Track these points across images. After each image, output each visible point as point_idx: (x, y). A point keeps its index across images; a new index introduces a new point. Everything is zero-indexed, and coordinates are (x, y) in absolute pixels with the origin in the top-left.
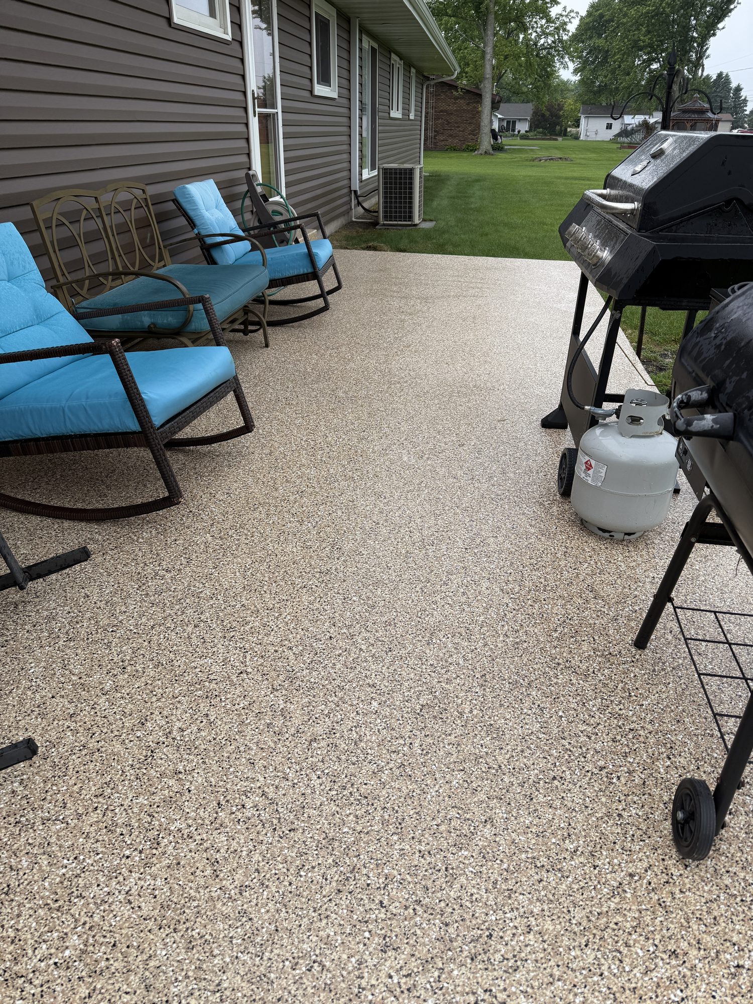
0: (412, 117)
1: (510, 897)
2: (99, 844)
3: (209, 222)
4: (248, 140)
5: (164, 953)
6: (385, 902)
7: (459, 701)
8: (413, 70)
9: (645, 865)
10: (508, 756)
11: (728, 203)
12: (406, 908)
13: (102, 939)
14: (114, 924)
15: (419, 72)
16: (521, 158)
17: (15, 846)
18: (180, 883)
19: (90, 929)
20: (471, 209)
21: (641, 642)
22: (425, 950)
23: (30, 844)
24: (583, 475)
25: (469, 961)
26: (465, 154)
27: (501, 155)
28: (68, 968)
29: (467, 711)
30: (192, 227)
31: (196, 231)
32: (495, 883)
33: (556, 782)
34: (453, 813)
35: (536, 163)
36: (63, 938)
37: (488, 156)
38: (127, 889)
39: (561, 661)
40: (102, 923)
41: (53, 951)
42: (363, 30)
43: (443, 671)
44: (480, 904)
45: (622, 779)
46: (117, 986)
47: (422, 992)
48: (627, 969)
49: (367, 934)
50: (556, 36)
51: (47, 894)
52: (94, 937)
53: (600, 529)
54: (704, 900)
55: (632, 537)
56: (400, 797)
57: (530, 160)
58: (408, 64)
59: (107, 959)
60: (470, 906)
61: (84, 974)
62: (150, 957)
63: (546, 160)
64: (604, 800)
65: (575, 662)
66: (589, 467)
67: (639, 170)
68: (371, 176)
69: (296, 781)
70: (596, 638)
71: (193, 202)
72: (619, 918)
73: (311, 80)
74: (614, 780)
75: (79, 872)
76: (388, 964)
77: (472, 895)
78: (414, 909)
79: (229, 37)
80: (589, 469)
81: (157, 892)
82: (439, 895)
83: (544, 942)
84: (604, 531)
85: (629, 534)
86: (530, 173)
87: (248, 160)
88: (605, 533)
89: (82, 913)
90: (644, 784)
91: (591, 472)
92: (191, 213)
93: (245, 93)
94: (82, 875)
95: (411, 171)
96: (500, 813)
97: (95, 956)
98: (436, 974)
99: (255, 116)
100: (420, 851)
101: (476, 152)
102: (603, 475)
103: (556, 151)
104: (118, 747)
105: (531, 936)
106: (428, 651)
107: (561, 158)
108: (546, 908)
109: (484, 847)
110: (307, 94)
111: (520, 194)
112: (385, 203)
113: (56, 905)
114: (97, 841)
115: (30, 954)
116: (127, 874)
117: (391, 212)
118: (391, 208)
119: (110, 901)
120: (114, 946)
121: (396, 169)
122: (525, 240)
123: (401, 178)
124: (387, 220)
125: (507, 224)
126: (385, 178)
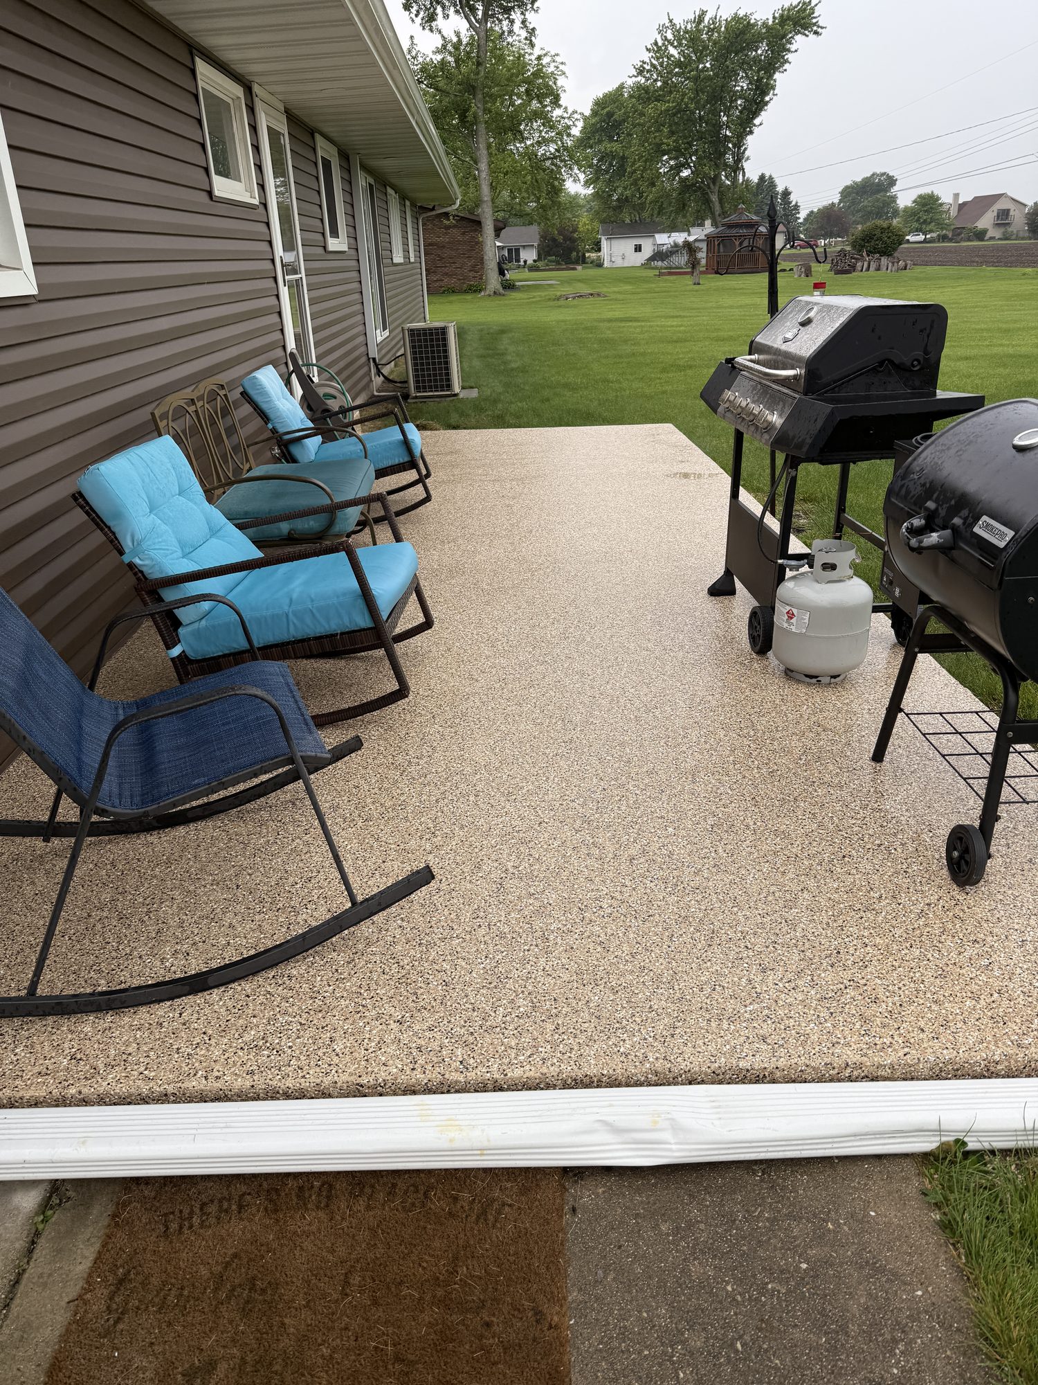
0: (412, 260)
1: (843, 930)
2: (499, 946)
3: (284, 414)
4: (280, 313)
5: (597, 998)
6: (749, 946)
7: (742, 818)
8: (408, 203)
9: (936, 897)
10: (800, 848)
11: (881, 363)
12: (767, 947)
13: (543, 998)
14: (546, 988)
15: (413, 205)
16: (540, 296)
17: (430, 958)
18: (582, 958)
19: (529, 994)
20: (512, 369)
21: (878, 756)
22: (794, 967)
23: (441, 955)
24: (785, 625)
25: (829, 968)
26: (469, 297)
27: (515, 295)
28: (529, 1017)
29: (751, 823)
30: (265, 422)
31: (270, 426)
32: (828, 924)
33: (846, 859)
34: (773, 889)
35: (562, 302)
36: (512, 1001)
37: (499, 298)
38: (542, 968)
39: (814, 780)
40: (536, 990)
41: (510, 1010)
42: (364, 168)
43: (717, 800)
44: (822, 937)
45: (898, 849)
46: (574, 1020)
47: (804, 988)
48: (945, 954)
49: (745, 965)
50: (559, 143)
51: (480, 980)
52: (536, 997)
53: (807, 676)
54: (987, 910)
55: (838, 679)
56: (725, 885)
57: (554, 300)
58: (403, 198)
59: (556, 1008)
60: (815, 939)
61: (543, 1018)
62: (588, 1001)
63: (574, 298)
64: (889, 864)
65: (827, 778)
66: (791, 616)
67: (791, 338)
68: (384, 337)
69: (634, 886)
70: (838, 759)
71: (264, 393)
72: (928, 929)
73: (323, 234)
74: (893, 851)
75: (495, 964)
76: (771, 978)
77: (813, 933)
78: (774, 947)
79: (256, 202)
80: (792, 618)
81: (567, 967)
82: (788, 936)
83: (880, 950)
84: (811, 677)
85: (835, 677)
86: (561, 317)
87: (282, 337)
88: (812, 678)
89: (517, 987)
90: (917, 850)
91: (794, 621)
92: (264, 406)
93: (273, 261)
94: (499, 966)
95: (443, 331)
96: (811, 883)
97: (545, 1007)
98: (809, 978)
99: (285, 285)
100: (760, 914)
101: (483, 294)
102: (807, 621)
103: (580, 285)
104: (469, 886)
105: (869, 948)
106: (696, 788)
107: (592, 295)
108: (872, 932)
109: (809, 905)
110: (321, 250)
111: (562, 345)
112: (416, 370)
113: (492, 985)
114: (496, 945)
115: (493, 1014)
116: (535, 960)
117: (424, 381)
118: (423, 376)
119: (533, 976)
120: (555, 1000)
121: (424, 330)
122: (596, 403)
123: (432, 340)
124: (420, 392)
125: (566, 386)
126: (412, 341)
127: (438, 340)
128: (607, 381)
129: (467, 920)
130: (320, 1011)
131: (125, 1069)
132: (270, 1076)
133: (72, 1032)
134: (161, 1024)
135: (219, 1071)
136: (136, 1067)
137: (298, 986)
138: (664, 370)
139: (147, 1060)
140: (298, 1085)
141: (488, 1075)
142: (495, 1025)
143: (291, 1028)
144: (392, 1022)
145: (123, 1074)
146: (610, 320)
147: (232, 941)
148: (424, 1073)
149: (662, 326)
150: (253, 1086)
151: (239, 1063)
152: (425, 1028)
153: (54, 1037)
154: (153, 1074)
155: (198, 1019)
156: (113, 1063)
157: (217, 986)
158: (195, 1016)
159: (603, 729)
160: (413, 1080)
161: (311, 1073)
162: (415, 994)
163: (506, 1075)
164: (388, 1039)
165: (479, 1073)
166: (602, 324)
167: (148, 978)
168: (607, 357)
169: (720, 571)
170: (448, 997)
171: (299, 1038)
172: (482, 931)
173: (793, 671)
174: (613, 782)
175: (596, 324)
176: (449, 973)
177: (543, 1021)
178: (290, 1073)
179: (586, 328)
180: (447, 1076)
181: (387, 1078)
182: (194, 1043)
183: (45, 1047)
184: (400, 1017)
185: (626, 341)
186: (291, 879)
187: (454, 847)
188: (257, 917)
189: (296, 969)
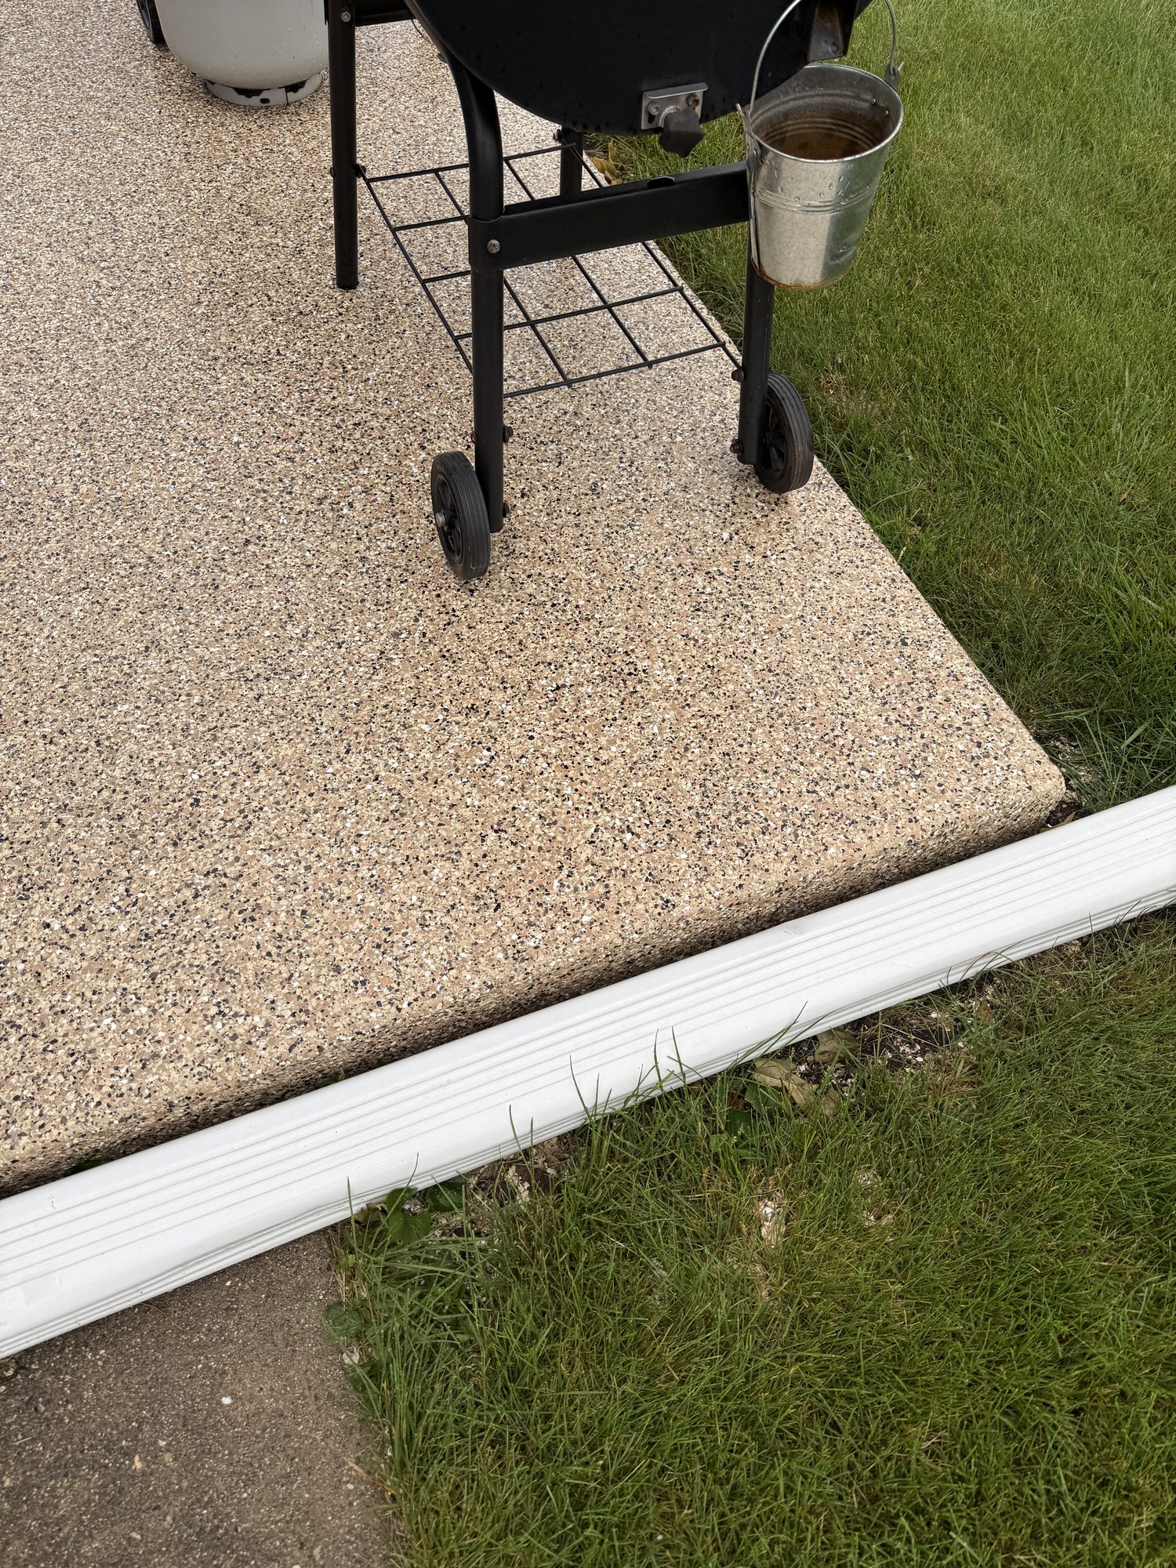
10: (160, 538)
21: (347, 278)
22: (93, 866)
25: (170, 849)
29: (67, 492)
44: (169, 767)
47: (106, 921)
48: (411, 756)
60: (152, 776)
64: (334, 546)
65: (244, 345)
74: (345, 511)
76: (36, 911)
77: (152, 760)
78: (59, 821)
82: (96, 783)
83: (284, 774)
88: (251, 95)
90: (391, 500)
96: (167, 627)
98: (122, 889)
100: (45, 737)
105: (262, 775)
108: (275, 728)
109: (155, 687)
173: (213, 82)
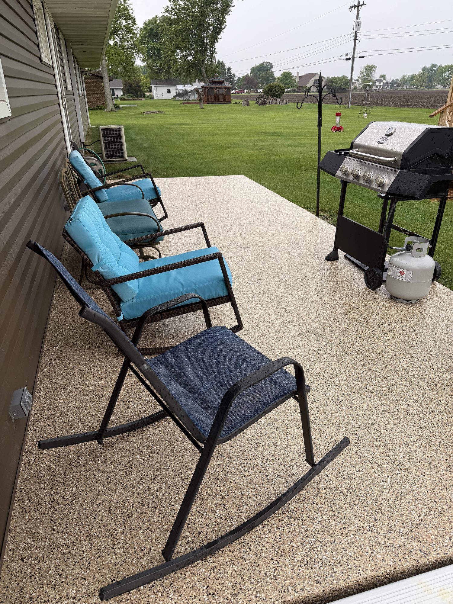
0: (83, 94)
2: (383, 474)
4: (62, 122)
11: (434, 155)
13: (429, 502)
14: (425, 495)
16: (133, 112)
18: (428, 474)
19: (420, 500)
23: (360, 483)
24: (398, 278)
26: (99, 112)
27: (121, 111)
28: (431, 515)
30: (83, 180)
31: (85, 182)
35: (145, 115)
36: (415, 506)
37: (113, 112)
38: (414, 483)
40: (421, 497)
41: (419, 512)
43: (418, 371)
51: (390, 496)
52: (425, 502)
53: (405, 300)
55: (418, 301)
57: (141, 114)
58: (78, 64)
59: (439, 506)
61: (438, 514)
62: (451, 499)
63: (150, 113)
66: (402, 273)
69: (419, 426)
75: (390, 485)
79: (51, 64)
80: (403, 275)
81: (425, 480)
84: (408, 301)
87: (64, 134)
89: (411, 497)
92: (82, 172)
93: (57, 95)
94: (393, 485)
95: (119, 130)
97: (434, 507)
99: (63, 108)
101: (105, 110)
102: (411, 276)
103: (149, 107)
107: (158, 112)
110: (66, 90)
111: (161, 136)
112: (106, 148)
113: (399, 498)
114: (382, 473)
115: (413, 517)
116: (407, 479)
117: (110, 154)
118: (110, 151)
119: (414, 489)
120: (435, 502)
121: (109, 129)
122: (198, 165)
123: (113, 134)
124: (109, 159)
125: (177, 156)
126: (104, 134)
127: (116, 134)
128: (195, 154)
129: (356, 459)
130: (324, 531)
131: (245, 595)
132: (330, 582)
133: (195, 575)
134: (243, 558)
135: (299, 585)
136: (250, 592)
137: (300, 516)
138: (217, 149)
139: (253, 586)
140: (347, 584)
141: (439, 556)
142: (419, 523)
143: (317, 546)
144: (367, 532)
145: (247, 600)
146: (176, 124)
147: (243, 492)
148: (407, 562)
149: (202, 128)
150: (324, 591)
151: (307, 577)
152: (386, 532)
153: (186, 581)
154: (263, 595)
155: (262, 550)
156: (235, 592)
157: (257, 525)
158: (259, 548)
159: (336, 337)
160: (404, 567)
161: (350, 575)
162: (365, 511)
163: (447, 554)
164: (373, 542)
165: (434, 556)
166: (172, 126)
167: (213, 526)
168: (187, 142)
169: (331, 249)
170: (383, 509)
171: (326, 552)
172: (369, 465)
173: (397, 298)
174: (365, 367)
175: (170, 126)
176: (372, 494)
177: (439, 515)
178: (339, 577)
179: (167, 128)
180: (419, 561)
181: (391, 569)
182: (272, 567)
183: (187, 589)
184: (368, 527)
185: (189, 134)
186: (247, 446)
187: (317, 415)
188: (246, 474)
189: (292, 505)
